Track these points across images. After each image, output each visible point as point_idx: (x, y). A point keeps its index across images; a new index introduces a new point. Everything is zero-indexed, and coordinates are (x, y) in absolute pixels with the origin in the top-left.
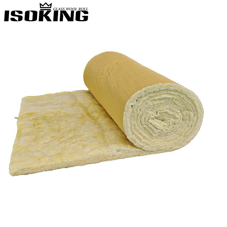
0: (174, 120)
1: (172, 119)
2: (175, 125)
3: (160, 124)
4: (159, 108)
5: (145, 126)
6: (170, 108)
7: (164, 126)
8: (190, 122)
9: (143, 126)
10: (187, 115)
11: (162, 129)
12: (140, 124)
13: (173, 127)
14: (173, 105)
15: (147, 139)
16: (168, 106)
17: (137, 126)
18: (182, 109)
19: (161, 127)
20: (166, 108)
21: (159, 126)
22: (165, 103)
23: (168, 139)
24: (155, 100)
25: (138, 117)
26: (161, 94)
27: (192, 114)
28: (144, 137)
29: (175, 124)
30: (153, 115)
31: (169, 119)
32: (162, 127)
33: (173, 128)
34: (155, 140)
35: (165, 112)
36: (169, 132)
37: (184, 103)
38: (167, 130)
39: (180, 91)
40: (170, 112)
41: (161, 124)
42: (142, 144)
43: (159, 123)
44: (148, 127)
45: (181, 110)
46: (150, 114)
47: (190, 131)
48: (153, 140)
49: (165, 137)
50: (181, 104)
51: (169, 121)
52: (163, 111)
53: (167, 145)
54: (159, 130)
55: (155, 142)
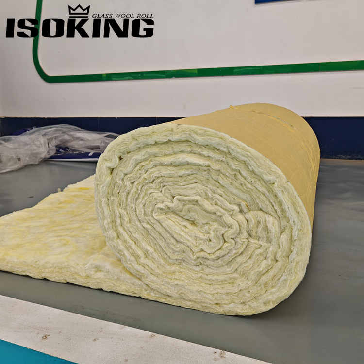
0: (221, 227)
1: (215, 225)
2: (226, 245)
3: (183, 231)
4: (178, 189)
5: (148, 226)
6: (206, 194)
7: (196, 238)
8: (269, 248)
9: (142, 223)
10: (258, 223)
11: (189, 244)
12: (134, 218)
13: (220, 249)
14: (215, 188)
15: (153, 260)
16: (200, 187)
17: (127, 220)
18: (243, 204)
19: (188, 240)
20: (195, 191)
21: (182, 234)
22: (192, 177)
23: (209, 277)
24: (162, 164)
25: (129, 200)
26: (175, 150)
27: (273, 224)
28: (146, 254)
29: (225, 241)
30: (163, 202)
31: (207, 223)
32: (189, 238)
33: (220, 251)
34: (174, 268)
35: (193, 200)
36: (209, 257)
37: (245, 185)
38: (202, 250)
39: (225, 150)
40: (207, 205)
41: (187, 230)
42: (140, 268)
43: (184, 228)
44: (155, 229)
45: (239, 205)
46: (156, 199)
47: (271, 273)
48: (168, 267)
49: (203, 270)
50: (237, 188)
51: (206, 227)
52: (187, 196)
53: (205, 293)
54: (183, 246)
55: (174, 272)
